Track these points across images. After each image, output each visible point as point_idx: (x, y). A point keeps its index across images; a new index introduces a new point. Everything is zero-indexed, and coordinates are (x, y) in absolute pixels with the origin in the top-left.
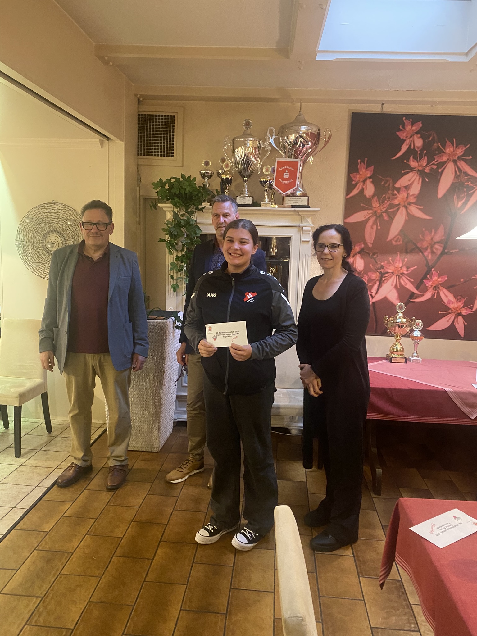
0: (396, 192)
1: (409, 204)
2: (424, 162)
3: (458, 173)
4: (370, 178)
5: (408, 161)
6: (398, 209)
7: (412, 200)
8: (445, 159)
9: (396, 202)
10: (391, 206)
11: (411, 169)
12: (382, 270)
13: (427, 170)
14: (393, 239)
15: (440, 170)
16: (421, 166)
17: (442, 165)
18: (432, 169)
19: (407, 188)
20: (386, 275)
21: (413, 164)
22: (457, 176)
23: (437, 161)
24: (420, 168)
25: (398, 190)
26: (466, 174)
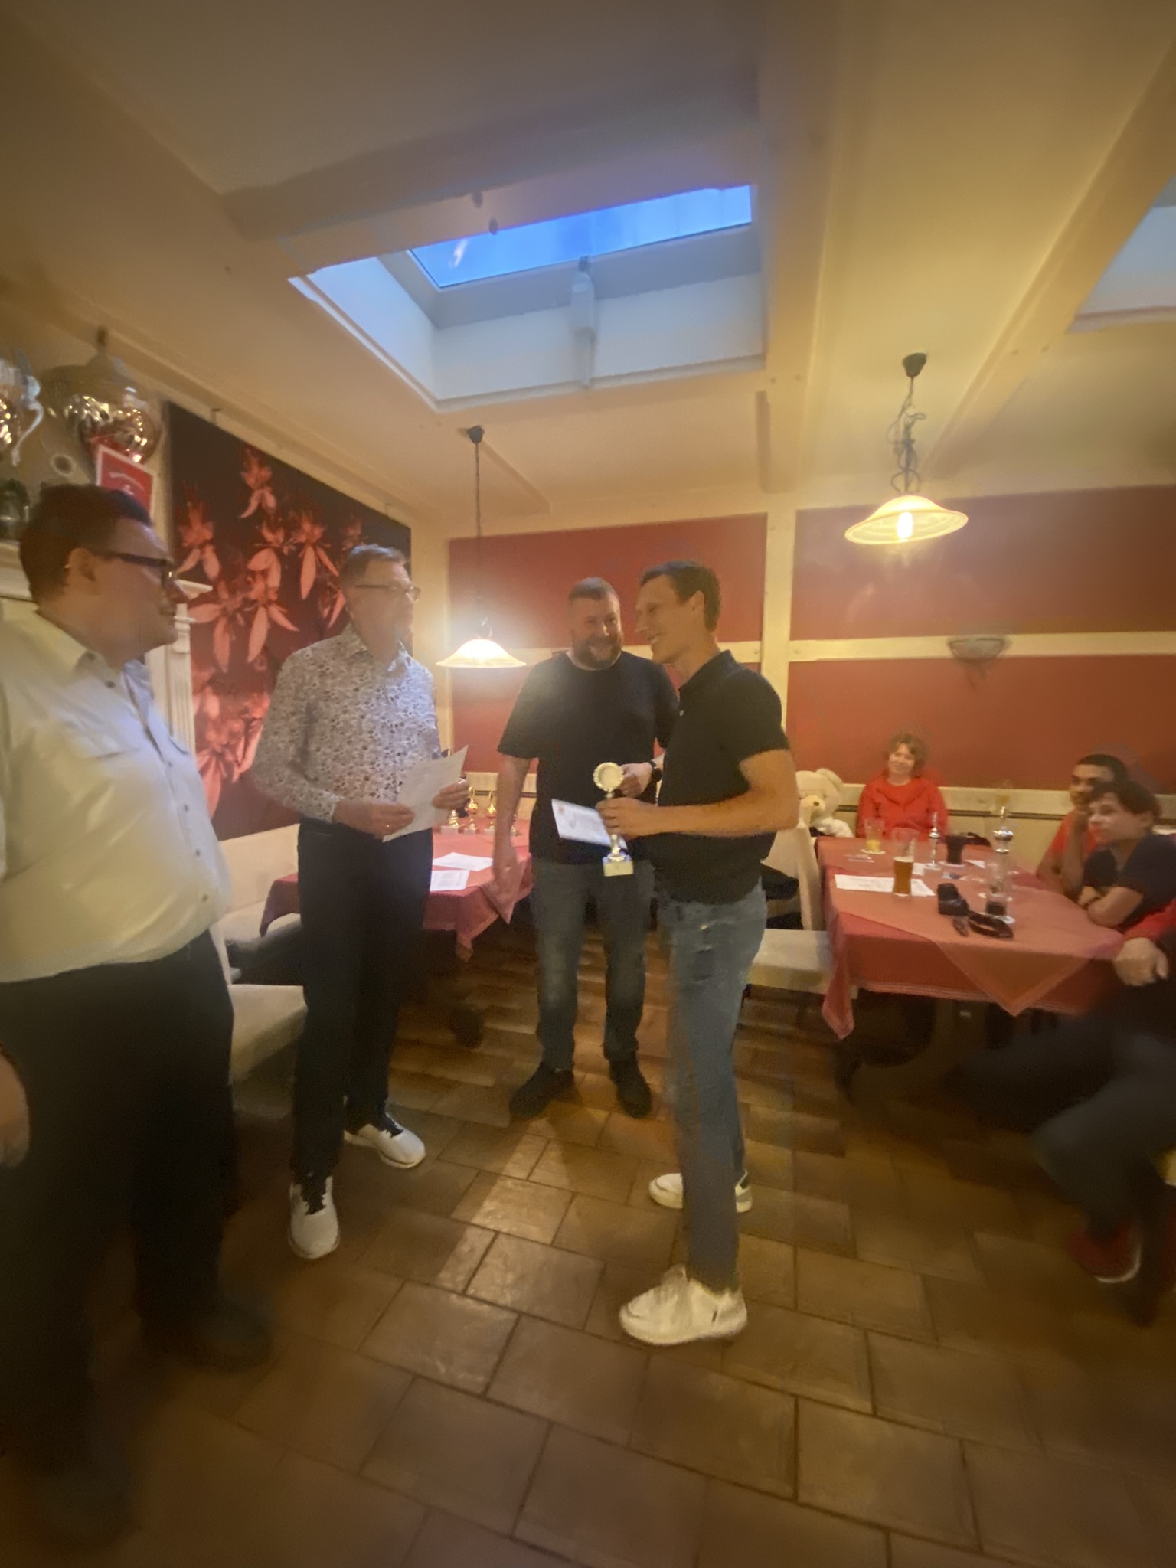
0: (250, 579)
1: (270, 602)
2: (280, 536)
3: (319, 565)
4: (211, 542)
5: (261, 527)
6: (256, 610)
7: (273, 597)
8: (302, 539)
9: (253, 595)
10: (247, 602)
11: (265, 545)
12: (247, 716)
13: (285, 551)
14: (255, 661)
15: (300, 555)
16: (277, 541)
17: (301, 547)
18: (290, 551)
19: (265, 573)
20: (254, 723)
21: (269, 536)
22: (318, 571)
23: (295, 540)
24: (277, 546)
25: (253, 573)
26: (326, 568)
